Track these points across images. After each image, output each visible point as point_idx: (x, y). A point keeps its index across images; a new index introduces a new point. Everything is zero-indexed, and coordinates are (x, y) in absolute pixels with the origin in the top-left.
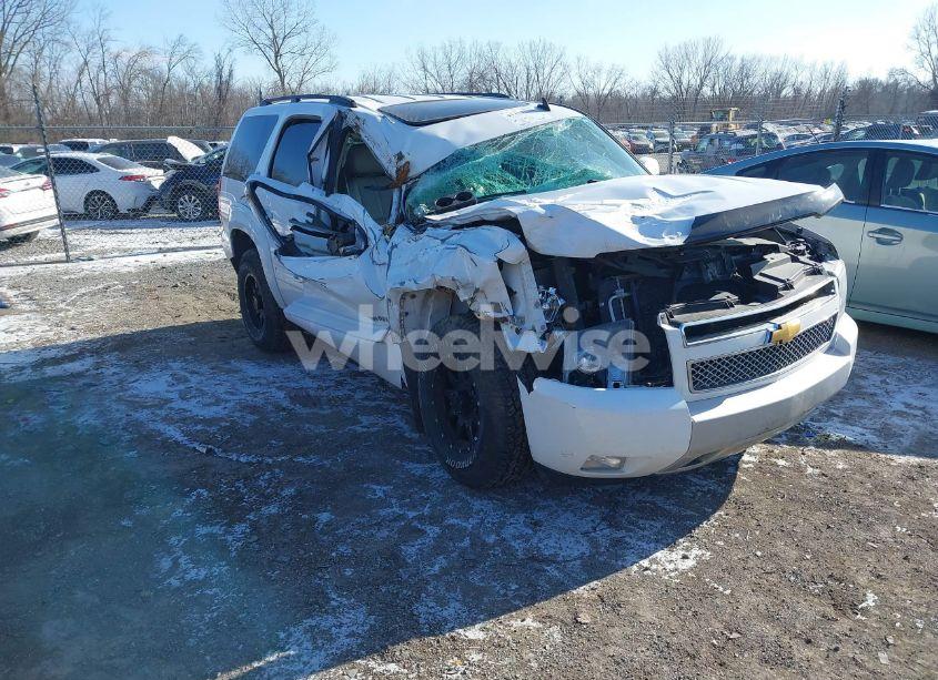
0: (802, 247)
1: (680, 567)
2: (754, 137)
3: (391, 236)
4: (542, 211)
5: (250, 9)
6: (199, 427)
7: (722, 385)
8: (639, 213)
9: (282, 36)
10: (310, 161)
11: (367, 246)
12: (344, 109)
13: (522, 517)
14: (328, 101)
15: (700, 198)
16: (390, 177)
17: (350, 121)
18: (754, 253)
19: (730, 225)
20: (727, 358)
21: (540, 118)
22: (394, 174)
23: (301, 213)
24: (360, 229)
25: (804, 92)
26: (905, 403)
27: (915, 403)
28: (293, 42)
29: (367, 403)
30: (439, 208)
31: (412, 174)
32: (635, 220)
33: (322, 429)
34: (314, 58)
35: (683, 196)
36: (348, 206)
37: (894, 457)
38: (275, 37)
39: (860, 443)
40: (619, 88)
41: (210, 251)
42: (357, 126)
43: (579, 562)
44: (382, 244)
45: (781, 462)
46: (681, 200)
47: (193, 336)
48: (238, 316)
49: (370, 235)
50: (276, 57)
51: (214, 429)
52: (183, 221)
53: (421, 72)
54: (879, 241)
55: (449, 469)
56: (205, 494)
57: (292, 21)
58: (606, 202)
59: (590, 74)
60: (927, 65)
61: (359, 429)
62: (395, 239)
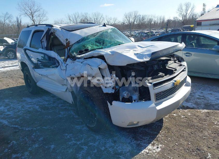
0: (175, 59)
1: (157, 151)
2: (148, 32)
3: (66, 61)
4: (110, 53)
5: (25, 6)
6: (13, 120)
7: (163, 98)
8: (136, 52)
9: (33, 12)
10: (41, 42)
11: (59, 65)
12: (50, 28)
13: (110, 140)
14: (45, 26)
15: (151, 48)
16: (64, 45)
17: (52, 31)
18: (165, 61)
19: (161, 54)
20: (164, 91)
21: (104, 28)
22: (66, 45)
23: (40, 57)
24: (57, 60)
25: (156, 22)
26: (198, 95)
27: (201, 95)
28: (36, 14)
29: (62, 108)
30: (80, 53)
31: (71, 44)
32: (135, 54)
33: (50, 117)
34: (42, 17)
35: (146, 47)
36: (53, 54)
37: (201, 110)
38: (32, 12)
39: (192, 107)
40: (116, 23)
41: (16, 67)
42: (54, 32)
43: (129, 153)
44: (63, 64)
45: (175, 115)
46: (146, 48)
47: (12, 91)
48: (25, 84)
49: (60, 62)
50: (32, 17)
51: (18, 120)
52: (9, 59)
53: (69, 20)
54: (186, 56)
55: (88, 127)
56: (15, 142)
57: (36, 8)
58: (126, 50)
59: (109, 20)
60: (181, 16)
61: (60, 116)
62: (67, 63)
